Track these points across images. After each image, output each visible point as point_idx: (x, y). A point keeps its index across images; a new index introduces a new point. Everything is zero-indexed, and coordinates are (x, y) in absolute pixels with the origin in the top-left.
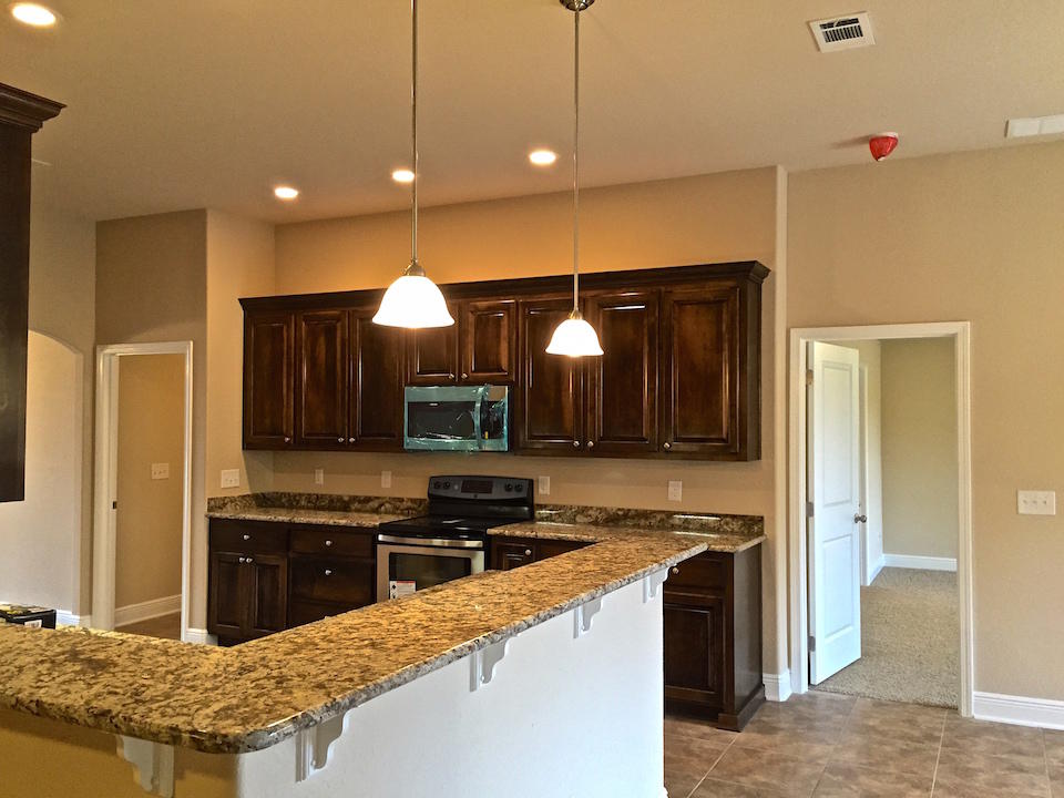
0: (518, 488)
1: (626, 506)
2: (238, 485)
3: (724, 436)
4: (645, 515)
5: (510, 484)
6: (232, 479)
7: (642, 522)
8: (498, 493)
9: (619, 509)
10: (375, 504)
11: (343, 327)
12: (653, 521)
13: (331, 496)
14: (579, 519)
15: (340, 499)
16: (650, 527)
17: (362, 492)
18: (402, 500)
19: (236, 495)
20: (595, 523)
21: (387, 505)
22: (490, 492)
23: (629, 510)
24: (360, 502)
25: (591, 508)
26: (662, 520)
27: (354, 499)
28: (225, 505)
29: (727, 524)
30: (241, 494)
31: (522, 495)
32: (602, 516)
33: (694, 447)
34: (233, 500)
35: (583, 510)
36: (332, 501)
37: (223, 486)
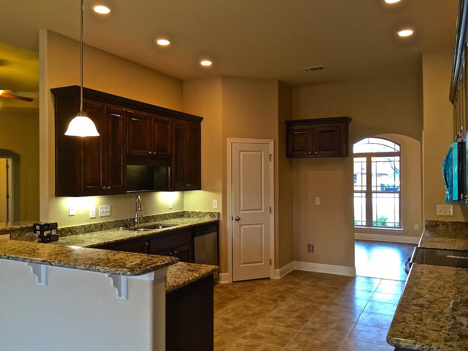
2: (452, 214)
37: (438, 214)
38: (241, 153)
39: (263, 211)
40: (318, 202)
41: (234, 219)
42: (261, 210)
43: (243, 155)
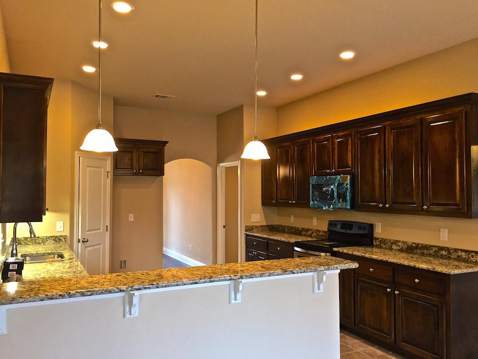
0: (364, 228)
1: (417, 241)
2: (259, 220)
3: (458, 203)
4: (427, 247)
5: (361, 226)
6: (258, 218)
7: (425, 251)
8: (355, 231)
9: (413, 243)
10: (310, 232)
11: (291, 150)
12: (431, 252)
13: (295, 227)
14: (394, 247)
15: (298, 229)
16: (430, 255)
17: (306, 227)
18: (319, 231)
19: (258, 225)
20: (401, 250)
21: (315, 233)
22: (352, 230)
23: (418, 244)
24: (305, 231)
25: (400, 241)
26: (436, 251)
27: (303, 229)
28: (253, 229)
29: (473, 256)
30: (260, 225)
31: (366, 232)
32: (405, 246)
33: (441, 208)
34: (256, 227)
35: (396, 242)
36: (296, 230)
37: (252, 221)
38: (88, 169)
39: (101, 230)
40: (131, 218)
41: (81, 241)
42: (100, 229)
43: (90, 170)
